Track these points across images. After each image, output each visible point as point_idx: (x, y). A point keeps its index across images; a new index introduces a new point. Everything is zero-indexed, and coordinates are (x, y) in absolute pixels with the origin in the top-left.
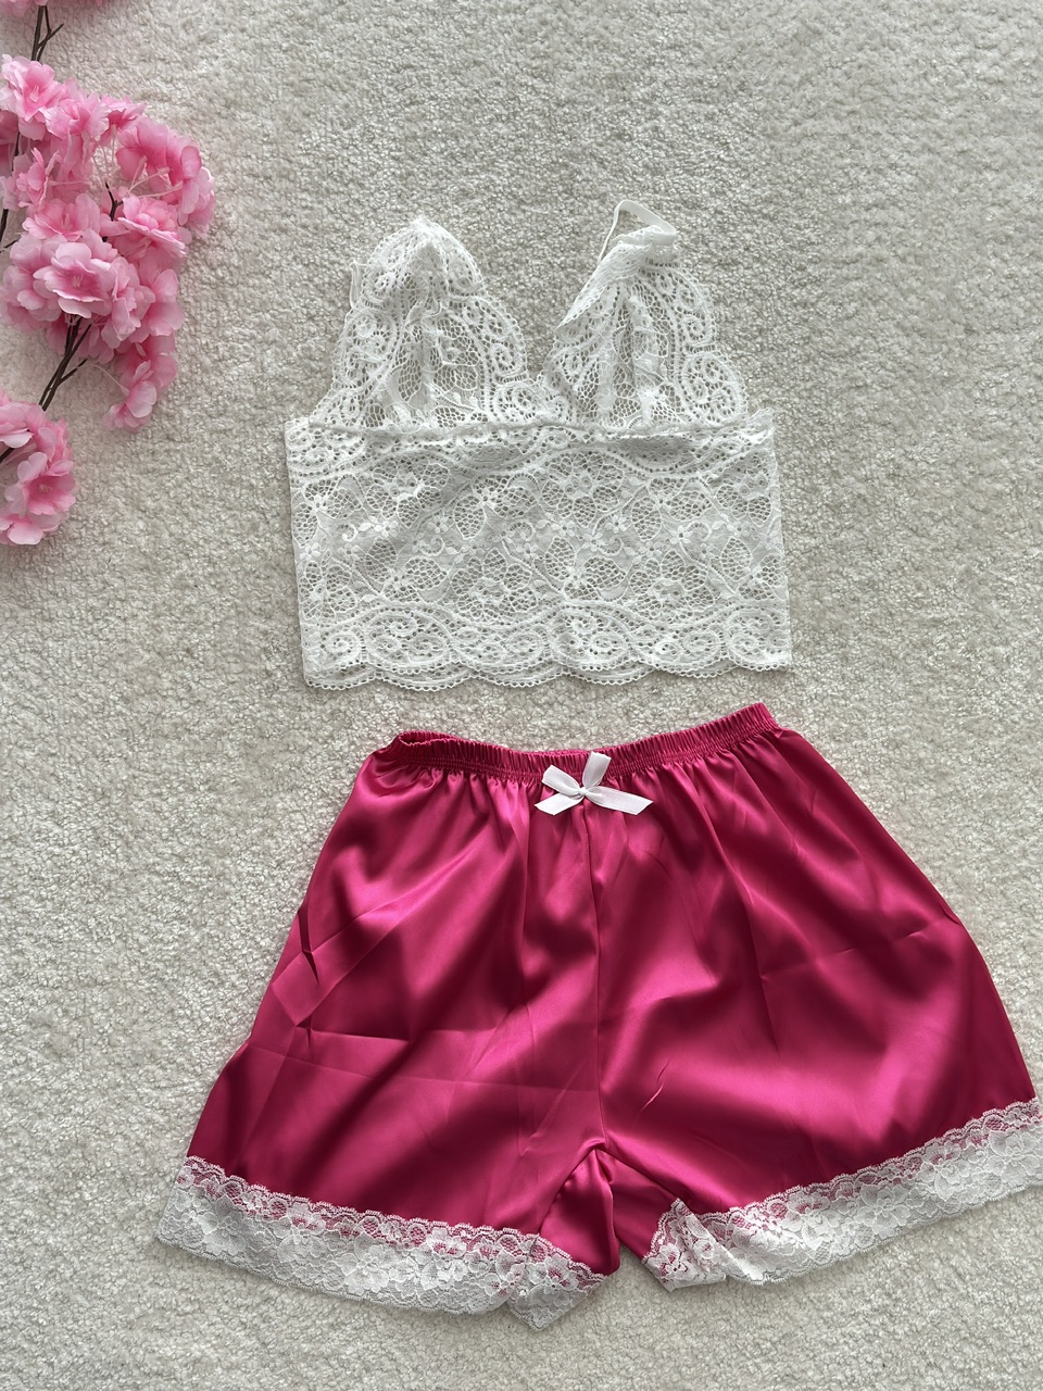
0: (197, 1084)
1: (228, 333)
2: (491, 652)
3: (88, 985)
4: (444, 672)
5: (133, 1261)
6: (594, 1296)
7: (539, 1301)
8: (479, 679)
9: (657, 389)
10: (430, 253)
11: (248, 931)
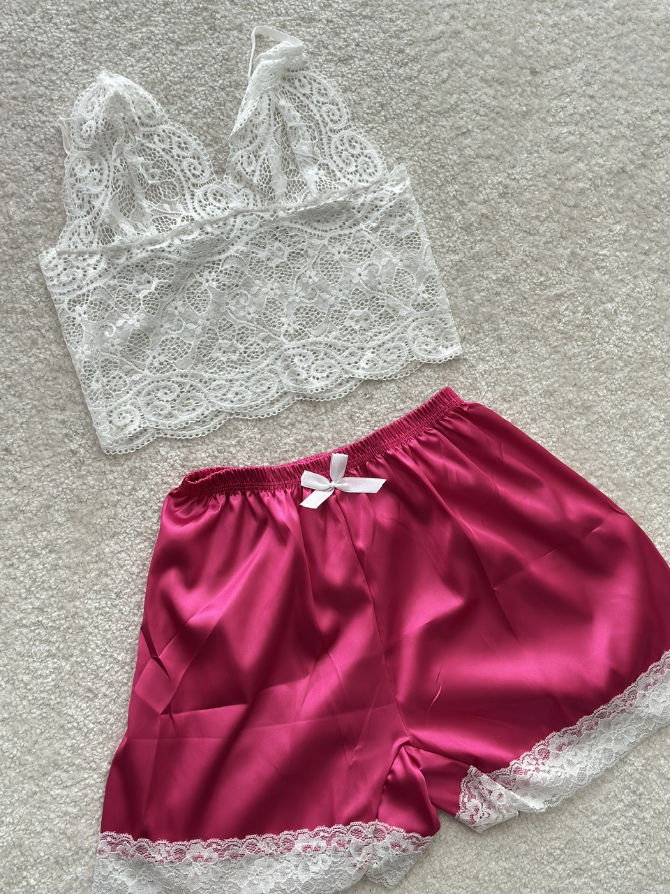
0: (95, 776)
4: (207, 419)
9: (316, 167)
10: (118, 100)
11: (106, 651)
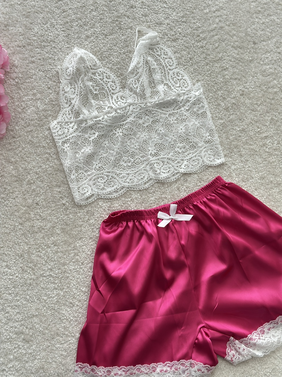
0: (74, 339)
1: (24, 99)
2: (132, 181)
3: (32, 317)
4: (118, 190)
6: (212, 373)
8: (130, 190)
9: (163, 85)
10: (82, 59)
11: (78, 287)
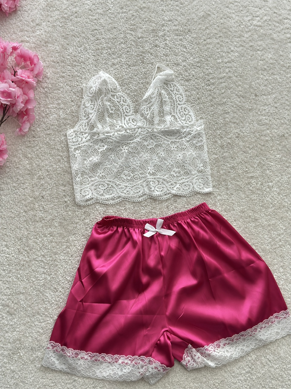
0: (51, 320)
1: (49, 106)
2: (128, 192)
3: (19, 294)
4: (115, 199)
5: (36, 372)
6: (167, 374)
7: (152, 376)
8: (125, 200)
9: (170, 116)
10: (105, 82)
11: (64, 275)
